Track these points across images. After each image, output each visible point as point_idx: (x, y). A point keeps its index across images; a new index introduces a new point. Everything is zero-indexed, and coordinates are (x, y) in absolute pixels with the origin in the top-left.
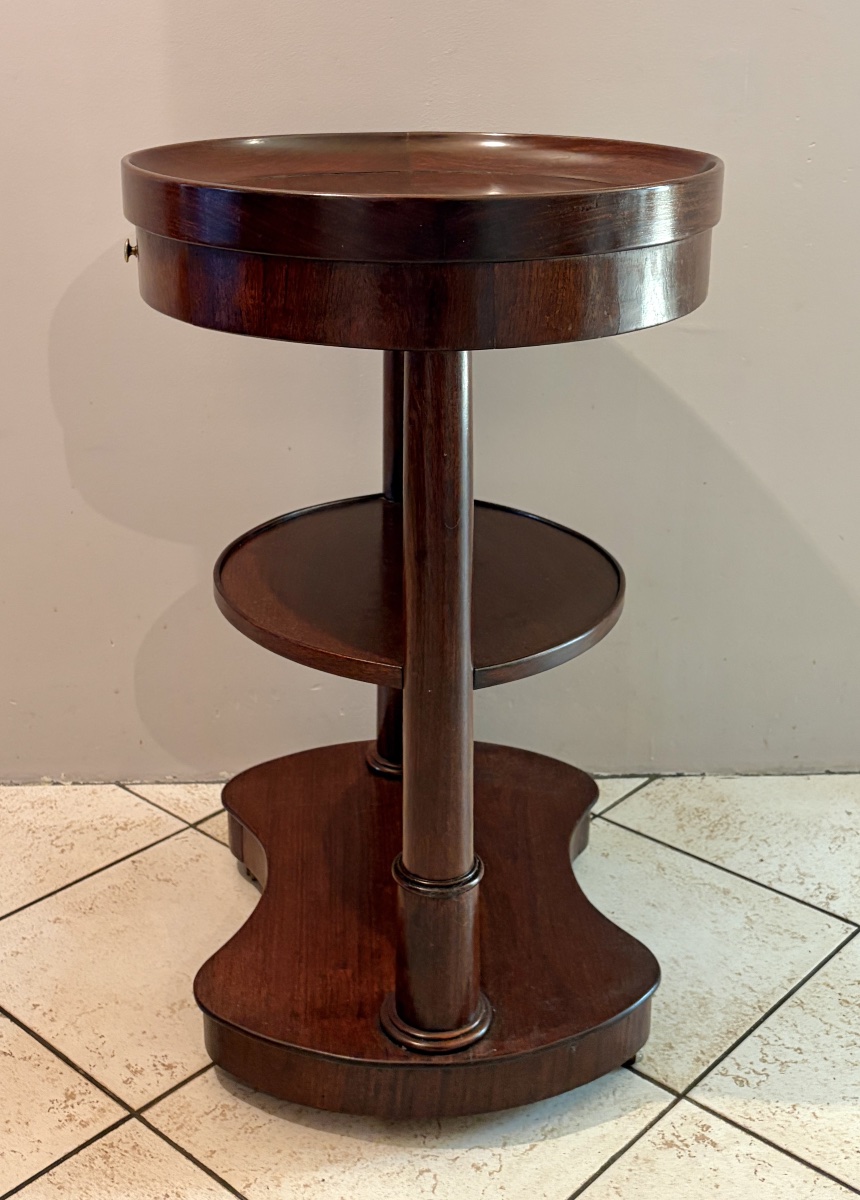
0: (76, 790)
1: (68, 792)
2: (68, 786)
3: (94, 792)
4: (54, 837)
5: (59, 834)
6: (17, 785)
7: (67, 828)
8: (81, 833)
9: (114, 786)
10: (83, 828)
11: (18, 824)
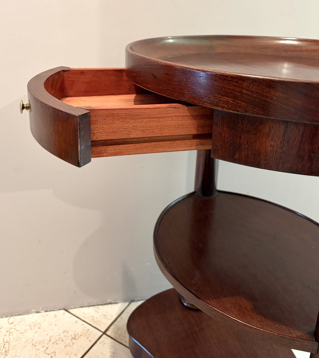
0: (47, 315)
1: (44, 317)
2: (43, 313)
3: (56, 316)
4: (45, 348)
5: (47, 346)
6: (21, 315)
7: (50, 341)
8: (57, 344)
9: (63, 311)
10: (57, 341)
11: (27, 341)
